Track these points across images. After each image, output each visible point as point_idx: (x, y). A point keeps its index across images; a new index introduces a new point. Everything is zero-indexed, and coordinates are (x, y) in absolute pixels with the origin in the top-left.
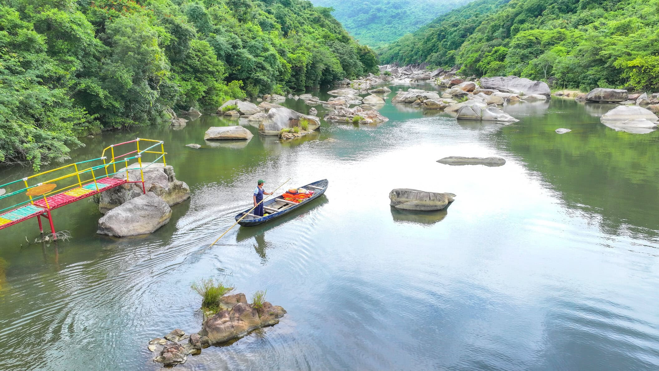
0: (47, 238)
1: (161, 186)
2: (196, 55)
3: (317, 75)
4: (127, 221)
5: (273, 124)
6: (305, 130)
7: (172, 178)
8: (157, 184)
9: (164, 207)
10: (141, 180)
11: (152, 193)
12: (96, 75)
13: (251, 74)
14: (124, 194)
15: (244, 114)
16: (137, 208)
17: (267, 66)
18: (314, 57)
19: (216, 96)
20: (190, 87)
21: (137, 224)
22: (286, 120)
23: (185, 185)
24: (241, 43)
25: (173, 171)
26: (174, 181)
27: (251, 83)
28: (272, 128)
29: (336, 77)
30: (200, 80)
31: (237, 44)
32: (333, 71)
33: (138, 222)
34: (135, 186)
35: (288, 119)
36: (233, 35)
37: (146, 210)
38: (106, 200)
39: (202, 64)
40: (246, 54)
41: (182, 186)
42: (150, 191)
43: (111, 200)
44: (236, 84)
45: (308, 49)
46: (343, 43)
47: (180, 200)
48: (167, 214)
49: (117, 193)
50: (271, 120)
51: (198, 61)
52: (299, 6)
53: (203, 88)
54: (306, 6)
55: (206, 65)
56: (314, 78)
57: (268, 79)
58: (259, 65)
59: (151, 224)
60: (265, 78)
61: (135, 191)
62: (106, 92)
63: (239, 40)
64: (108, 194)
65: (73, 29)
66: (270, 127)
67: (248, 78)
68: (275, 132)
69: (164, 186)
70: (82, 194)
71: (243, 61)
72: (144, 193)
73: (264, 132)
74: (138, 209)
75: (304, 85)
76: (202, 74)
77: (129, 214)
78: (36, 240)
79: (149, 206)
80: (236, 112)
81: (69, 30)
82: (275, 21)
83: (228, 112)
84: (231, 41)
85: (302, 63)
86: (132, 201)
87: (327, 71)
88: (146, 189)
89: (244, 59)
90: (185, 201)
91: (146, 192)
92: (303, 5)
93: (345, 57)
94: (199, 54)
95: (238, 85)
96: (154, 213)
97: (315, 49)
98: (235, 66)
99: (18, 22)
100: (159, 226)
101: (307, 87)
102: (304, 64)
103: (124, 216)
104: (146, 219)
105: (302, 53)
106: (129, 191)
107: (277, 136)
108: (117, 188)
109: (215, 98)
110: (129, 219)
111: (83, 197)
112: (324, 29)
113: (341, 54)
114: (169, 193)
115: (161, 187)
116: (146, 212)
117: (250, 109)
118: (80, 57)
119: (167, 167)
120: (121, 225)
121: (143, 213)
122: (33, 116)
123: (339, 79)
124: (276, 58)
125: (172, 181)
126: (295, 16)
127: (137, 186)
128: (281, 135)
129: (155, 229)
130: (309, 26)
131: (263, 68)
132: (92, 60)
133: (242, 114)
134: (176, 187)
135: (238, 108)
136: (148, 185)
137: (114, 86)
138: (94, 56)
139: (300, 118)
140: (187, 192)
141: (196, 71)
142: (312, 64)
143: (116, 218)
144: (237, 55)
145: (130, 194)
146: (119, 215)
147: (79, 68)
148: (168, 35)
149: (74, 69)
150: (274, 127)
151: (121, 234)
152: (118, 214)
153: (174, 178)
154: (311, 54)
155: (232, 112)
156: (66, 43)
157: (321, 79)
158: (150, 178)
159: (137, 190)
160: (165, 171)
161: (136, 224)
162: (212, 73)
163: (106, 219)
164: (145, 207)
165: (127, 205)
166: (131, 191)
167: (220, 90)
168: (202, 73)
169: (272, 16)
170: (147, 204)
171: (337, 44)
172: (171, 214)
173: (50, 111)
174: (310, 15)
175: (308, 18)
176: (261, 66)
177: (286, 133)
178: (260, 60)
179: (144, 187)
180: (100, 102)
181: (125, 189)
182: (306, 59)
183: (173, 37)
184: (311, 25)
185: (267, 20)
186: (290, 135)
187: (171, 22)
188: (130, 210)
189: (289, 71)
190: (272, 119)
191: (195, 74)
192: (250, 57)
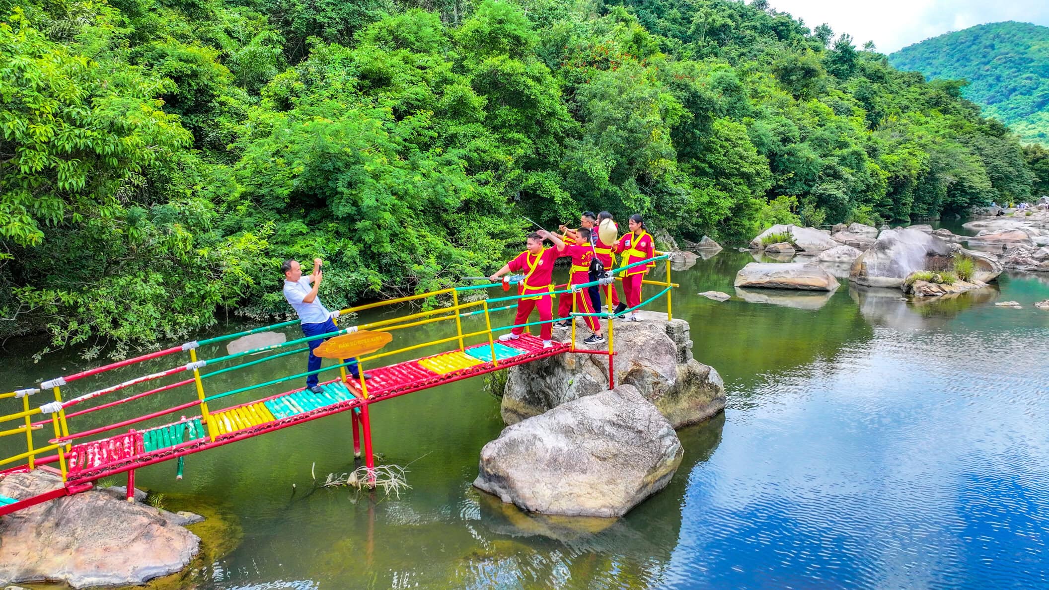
0: (353, 479)
1: (659, 371)
2: (722, 146)
3: (937, 194)
4: (555, 464)
5: (887, 262)
6: (965, 280)
7: (683, 351)
8: (648, 364)
9: (662, 437)
10: (606, 349)
11: (630, 390)
12: (554, 166)
13: (810, 186)
14: (559, 383)
15: (803, 250)
16: (587, 429)
17: (845, 172)
18: (935, 161)
19: (750, 219)
20: (705, 199)
21: (582, 478)
22: (921, 256)
23: (714, 377)
24: (797, 134)
25: (687, 334)
26: (689, 362)
27: (810, 203)
28: (885, 272)
29: (976, 199)
30: (725, 188)
31: (790, 134)
32: (970, 187)
33: (584, 472)
34: (590, 363)
35: (924, 254)
36: (785, 120)
37: (612, 437)
38: (516, 390)
39: (731, 161)
40: (806, 151)
41: (706, 377)
42: (626, 381)
43: (530, 392)
44: (783, 203)
45: (923, 147)
46: (992, 137)
47: (696, 416)
48: (670, 461)
49: (543, 377)
50: (885, 254)
51: (724, 155)
52: (898, 81)
53: (726, 203)
54: (912, 81)
55: (737, 163)
56: (930, 200)
57: (845, 196)
58: (828, 171)
59: (621, 487)
60: (840, 194)
61: (588, 377)
62: (567, 195)
63: (795, 128)
64: (524, 376)
65: (526, 86)
66: (879, 269)
67: (806, 194)
68: (893, 281)
69: (665, 372)
70: (454, 369)
71: (800, 163)
72: (611, 387)
73: (864, 280)
74: (590, 431)
75: (910, 211)
76: (729, 179)
77: (563, 444)
78: (329, 479)
79: (620, 426)
80: (788, 246)
81: (520, 88)
82: (856, 104)
83: (772, 246)
84: (782, 129)
85: (909, 171)
86: (575, 404)
87: (958, 187)
88: (616, 373)
89: (801, 160)
90: (711, 418)
91: (616, 385)
92: (906, 79)
93: (997, 162)
94: (726, 144)
95: (788, 204)
96: (633, 450)
97: (936, 147)
98: (783, 172)
99: (450, 75)
100: (642, 496)
101: (912, 216)
102: (914, 172)
103: (549, 446)
104: (609, 465)
105: (910, 153)
106: (574, 374)
107: (897, 288)
108: (546, 362)
109: (746, 223)
110: (561, 459)
111: (455, 377)
112: (947, 116)
113: (987, 156)
114: (674, 393)
115: (657, 375)
116: (610, 444)
117: (817, 242)
118: (532, 135)
119: (675, 322)
120: (537, 475)
121: (600, 445)
122: (446, 225)
123: (982, 204)
124: (862, 159)
125: (685, 360)
126: (891, 96)
127: (595, 363)
128: (910, 287)
129: (629, 506)
130: (918, 113)
131: (836, 176)
132: (551, 143)
133: (799, 250)
134: (690, 379)
135: (793, 239)
136: (623, 366)
137: (580, 185)
138: (556, 136)
139: (952, 254)
140: (719, 395)
141: (719, 173)
142: (929, 173)
143: (527, 450)
144: (789, 154)
145: (575, 385)
146: (538, 443)
147: (529, 152)
148: (679, 106)
149: (521, 152)
150: (891, 269)
151: (532, 504)
152: (535, 437)
153: (690, 354)
154: (928, 156)
155: (779, 246)
156: (515, 110)
157: (943, 202)
158: (630, 345)
159: (594, 375)
160: (669, 331)
161: (576, 477)
162: (747, 177)
163: (500, 450)
164: (609, 429)
165: (562, 416)
166: (579, 376)
167: (757, 210)
168: (728, 176)
169: (849, 95)
170: (615, 419)
171: (981, 140)
172: (680, 459)
173: (474, 220)
174: (920, 95)
175: (916, 100)
176: (832, 172)
177: (924, 283)
178: (833, 161)
179: (611, 370)
180: (556, 211)
181: (563, 369)
182: (917, 163)
183: (685, 112)
184: (922, 111)
185: (840, 102)
186: (934, 288)
187: (685, 88)
188: (568, 432)
189: (884, 185)
190: (887, 251)
191: (717, 178)
192: (813, 156)
